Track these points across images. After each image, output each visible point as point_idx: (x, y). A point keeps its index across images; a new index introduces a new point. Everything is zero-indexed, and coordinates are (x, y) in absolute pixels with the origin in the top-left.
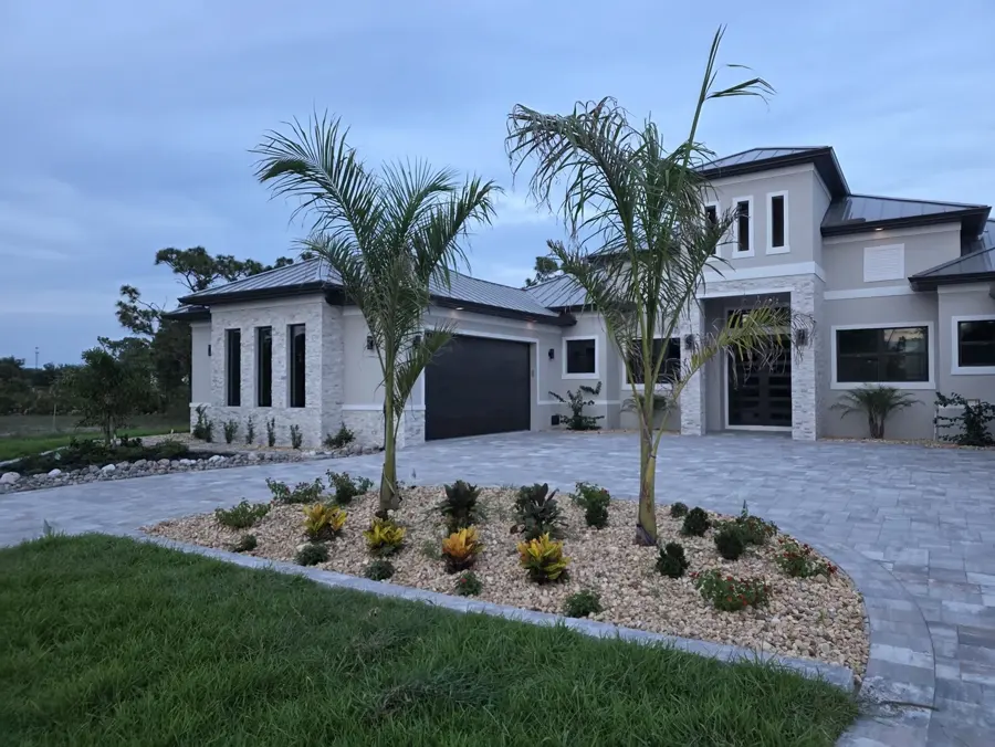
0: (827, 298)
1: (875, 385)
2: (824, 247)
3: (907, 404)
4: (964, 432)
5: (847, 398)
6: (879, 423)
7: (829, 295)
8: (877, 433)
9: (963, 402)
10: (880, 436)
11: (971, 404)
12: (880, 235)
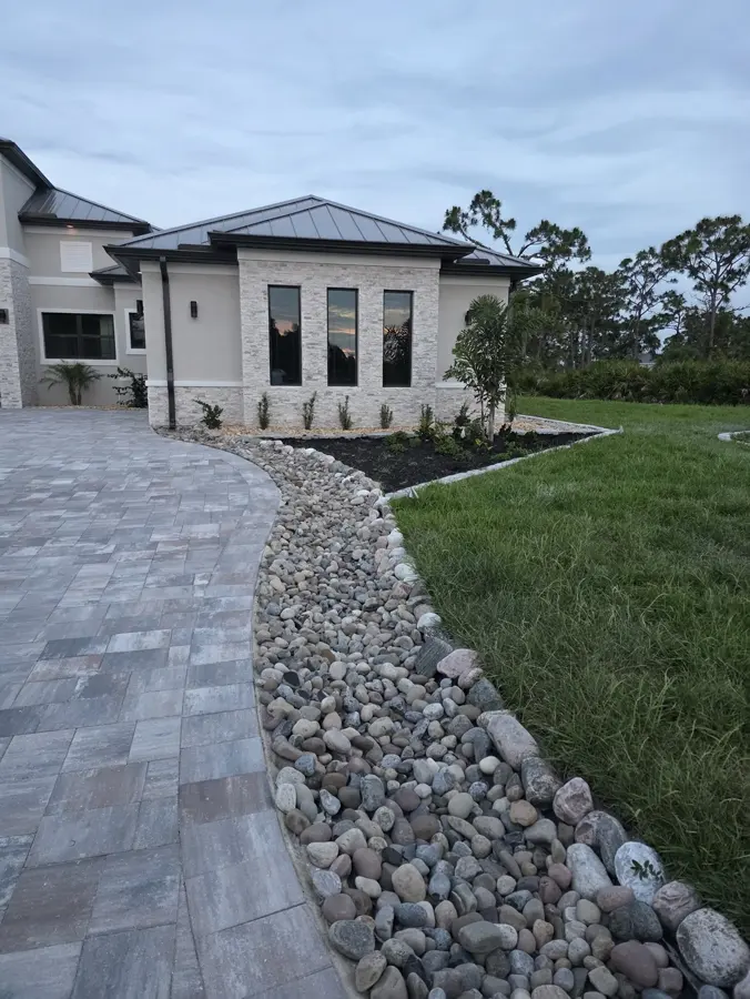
0: (31, 282)
1: (71, 362)
2: (25, 235)
3: (98, 377)
4: (133, 398)
5: (50, 372)
6: (77, 394)
7: (33, 280)
8: (76, 400)
9: (132, 376)
10: (80, 404)
11: (137, 377)
12: (72, 231)
